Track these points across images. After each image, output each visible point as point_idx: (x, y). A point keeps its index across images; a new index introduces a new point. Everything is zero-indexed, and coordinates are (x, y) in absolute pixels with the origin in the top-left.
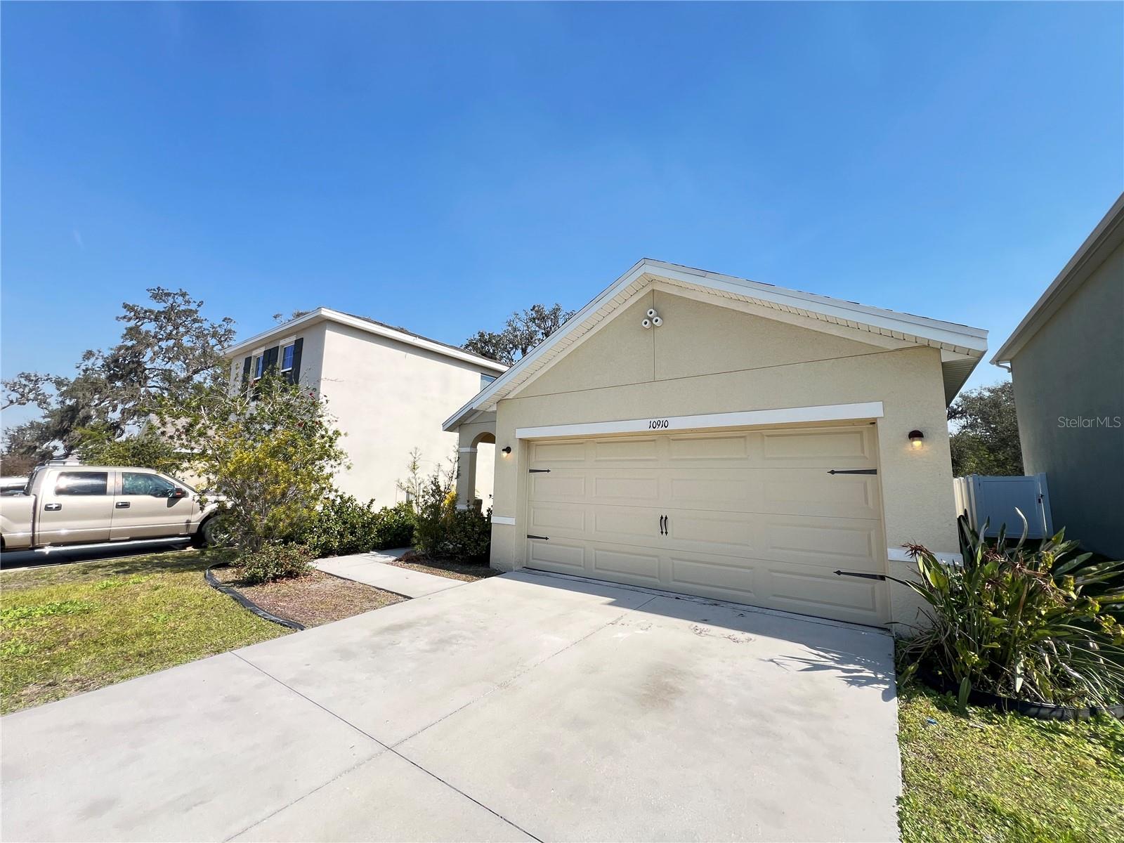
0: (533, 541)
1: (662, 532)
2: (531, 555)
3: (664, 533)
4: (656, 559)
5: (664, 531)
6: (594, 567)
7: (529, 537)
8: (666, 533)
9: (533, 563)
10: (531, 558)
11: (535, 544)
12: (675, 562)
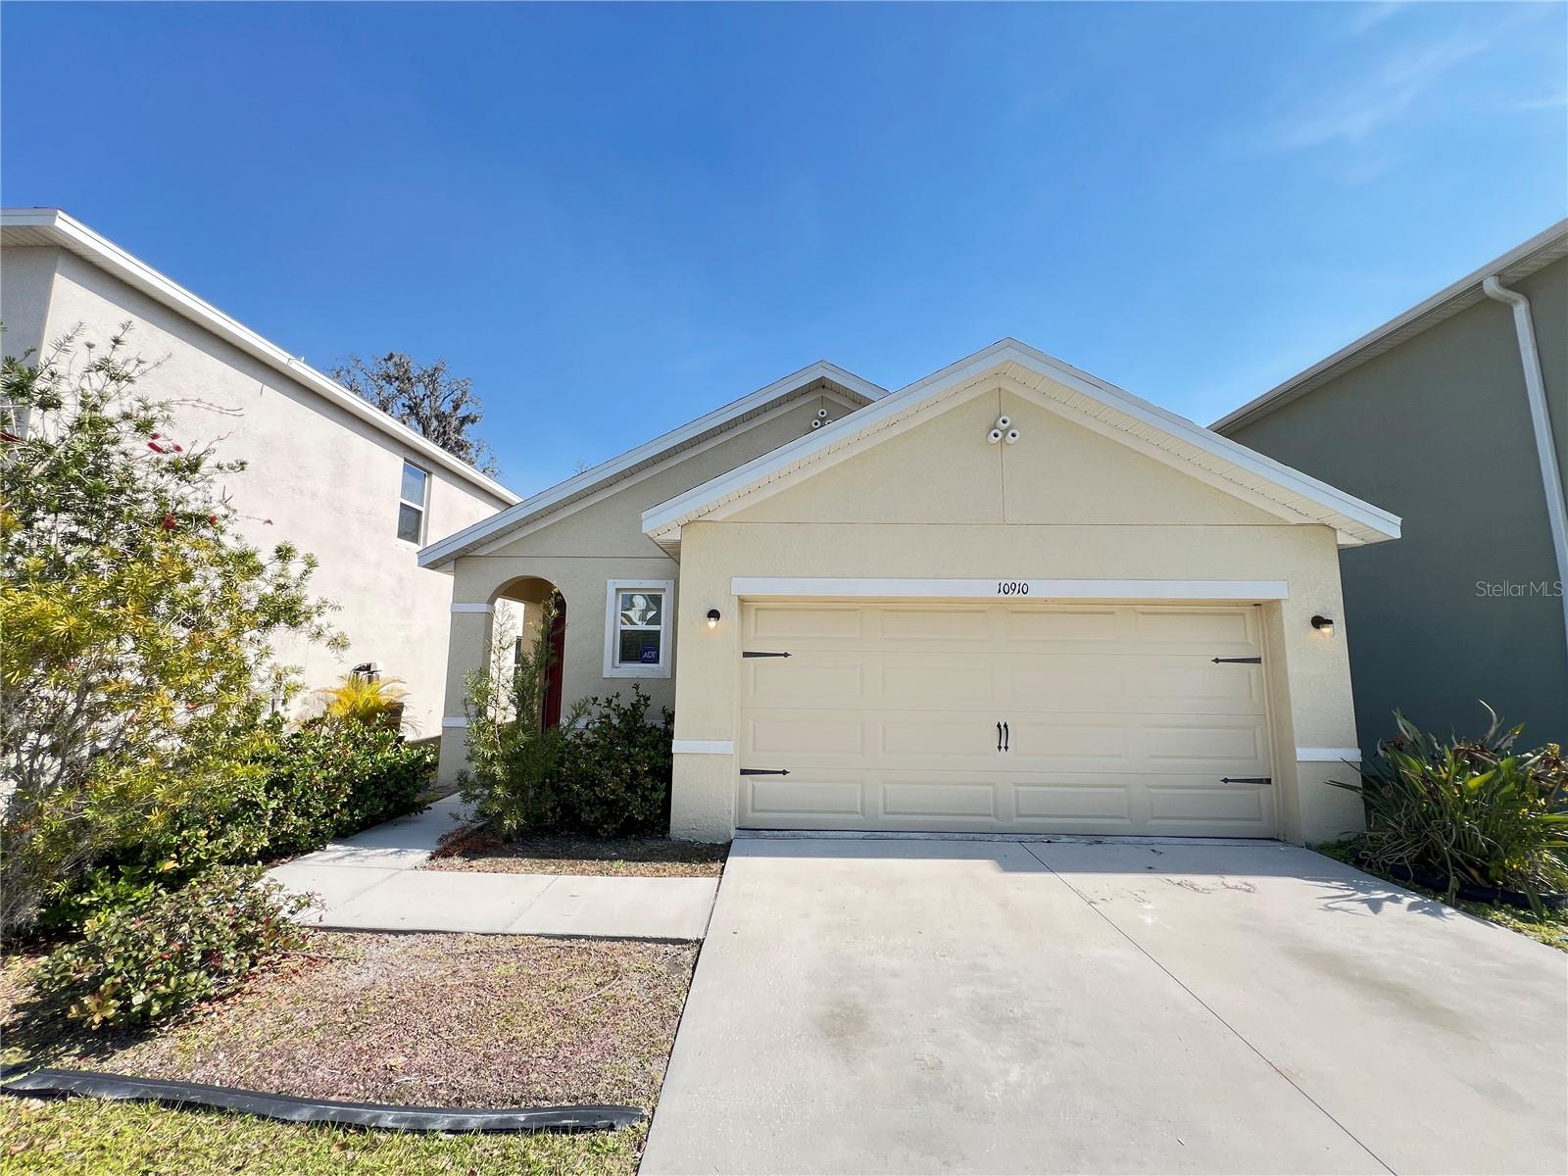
0: (753, 780)
1: (1000, 748)
2: (749, 805)
3: (1003, 749)
4: (990, 788)
5: (1003, 745)
6: (881, 811)
7: (743, 772)
8: (1006, 748)
9: (754, 818)
10: (749, 810)
11: (756, 784)
12: (1019, 788)
